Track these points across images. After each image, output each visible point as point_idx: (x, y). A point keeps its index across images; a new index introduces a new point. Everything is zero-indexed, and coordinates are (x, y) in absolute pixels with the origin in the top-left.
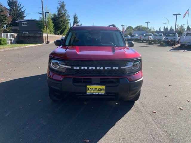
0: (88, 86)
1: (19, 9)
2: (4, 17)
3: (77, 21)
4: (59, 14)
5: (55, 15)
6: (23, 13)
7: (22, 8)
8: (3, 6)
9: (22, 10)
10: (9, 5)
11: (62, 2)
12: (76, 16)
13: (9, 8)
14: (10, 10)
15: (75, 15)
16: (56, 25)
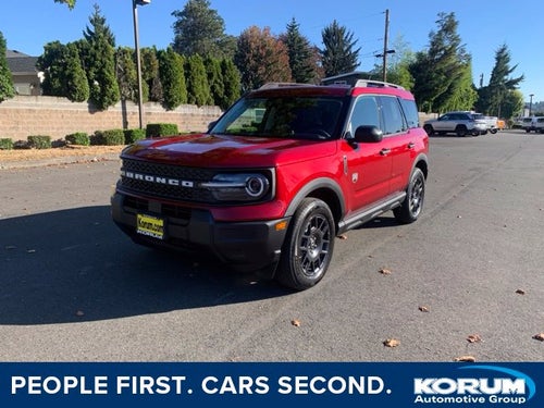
0: (139, 216)
1: (345, 48)
2: (308, 72)
3: (507, 67)
4: (433, 52)
5: (420, 55)
6: (354, 57)
7: (354, 43)
8: (311, 45)
9: (353, 50)
10: (325, 41)
11: (449, 14)
12: (506, 51)
13: (323, 47)
14: (326, 53)
15: (503, 50)
16: (422, 84)
